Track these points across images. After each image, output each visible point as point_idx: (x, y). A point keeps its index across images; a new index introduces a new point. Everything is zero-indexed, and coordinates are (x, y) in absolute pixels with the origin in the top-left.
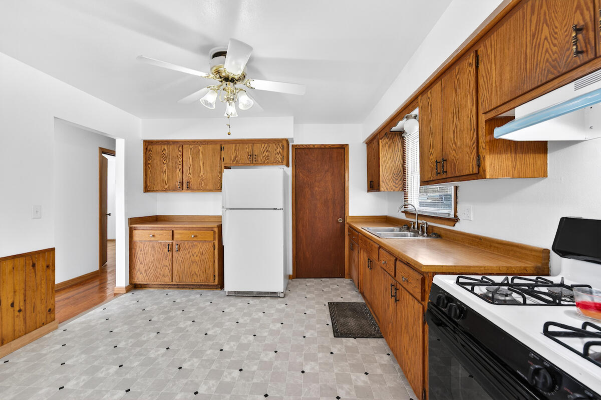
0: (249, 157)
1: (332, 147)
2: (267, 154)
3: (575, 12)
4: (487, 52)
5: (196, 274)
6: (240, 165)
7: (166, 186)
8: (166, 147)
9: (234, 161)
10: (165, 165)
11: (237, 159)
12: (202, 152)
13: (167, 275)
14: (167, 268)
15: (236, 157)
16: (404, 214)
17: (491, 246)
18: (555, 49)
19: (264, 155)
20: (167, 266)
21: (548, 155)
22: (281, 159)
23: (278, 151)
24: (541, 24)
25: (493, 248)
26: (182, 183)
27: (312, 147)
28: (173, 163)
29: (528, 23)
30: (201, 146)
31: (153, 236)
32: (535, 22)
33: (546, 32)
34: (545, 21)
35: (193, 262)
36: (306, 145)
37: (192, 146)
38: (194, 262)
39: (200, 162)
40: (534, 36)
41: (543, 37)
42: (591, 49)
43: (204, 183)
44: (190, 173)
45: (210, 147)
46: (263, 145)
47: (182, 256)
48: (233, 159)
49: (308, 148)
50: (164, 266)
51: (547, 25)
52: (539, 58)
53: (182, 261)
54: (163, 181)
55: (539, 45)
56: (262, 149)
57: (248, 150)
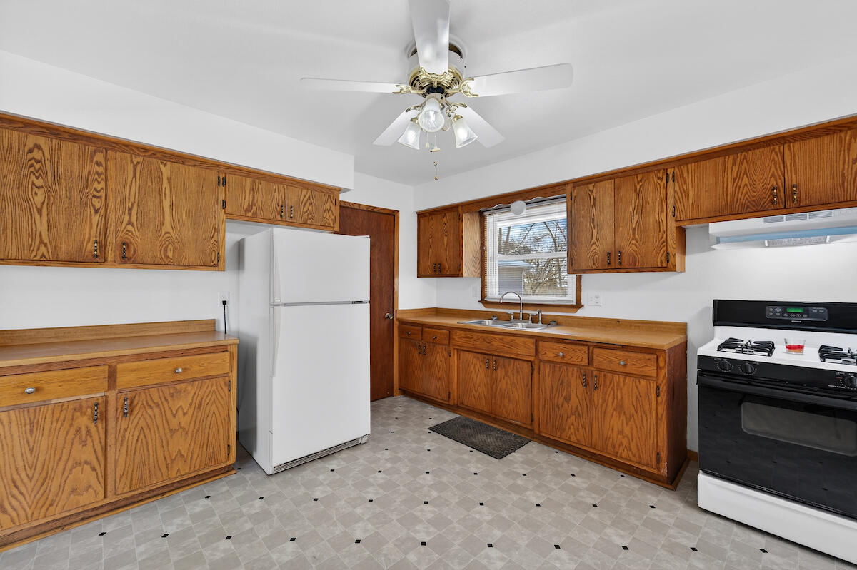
0: (279, 209)
1: (381, 211)
2: (310, 208)
3: (771, 177)
4: (683, 175)
5: (182, 456)
6: (259, 220)
7: (43, 249)
8: (42, 141)
9: (247, 211)
10: (40, 192)
11: (254, 208)
12: (168, 179)
13: (90, 486)
14: (87, 468)
15: (253, 204)
16: (481, 304)
17: (631, 326)
18: (754, 194)
19: (305, 210)
20: (86, 463)
21: (686, 257)
22: (332, 220)
23: (328, 206)
24: (742, 175)
25: (633, 328)
26: (103, 246)
27: (356, 207)
28: (70, 190)
29: (730, 171)
30: (165, 165)
31: (37, 390)
32: (736, 172)
33: (746, 180)
34: (745, 173)
35: (172, 432)
36: (349, 203)
37: (139, 159)
38: (176, 431)
39: (161, 202)
40: (735, 180)
41: (743, 184)
42: (782, 203)
43: (175, 248)
44: (130, 223)
45: (191, 171)
46: (304, 192)
47: (142, 423)
48: (246, 206)
49: (352, 208)
50: (77, 464)
51: (747, 177)
52: (740, 196)
53: (142, 436)
54: (32, 233)
55: (740, 187)
56: (302, 197)
57: (276, 195)
